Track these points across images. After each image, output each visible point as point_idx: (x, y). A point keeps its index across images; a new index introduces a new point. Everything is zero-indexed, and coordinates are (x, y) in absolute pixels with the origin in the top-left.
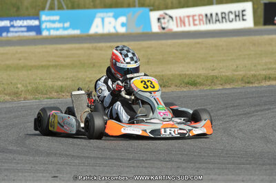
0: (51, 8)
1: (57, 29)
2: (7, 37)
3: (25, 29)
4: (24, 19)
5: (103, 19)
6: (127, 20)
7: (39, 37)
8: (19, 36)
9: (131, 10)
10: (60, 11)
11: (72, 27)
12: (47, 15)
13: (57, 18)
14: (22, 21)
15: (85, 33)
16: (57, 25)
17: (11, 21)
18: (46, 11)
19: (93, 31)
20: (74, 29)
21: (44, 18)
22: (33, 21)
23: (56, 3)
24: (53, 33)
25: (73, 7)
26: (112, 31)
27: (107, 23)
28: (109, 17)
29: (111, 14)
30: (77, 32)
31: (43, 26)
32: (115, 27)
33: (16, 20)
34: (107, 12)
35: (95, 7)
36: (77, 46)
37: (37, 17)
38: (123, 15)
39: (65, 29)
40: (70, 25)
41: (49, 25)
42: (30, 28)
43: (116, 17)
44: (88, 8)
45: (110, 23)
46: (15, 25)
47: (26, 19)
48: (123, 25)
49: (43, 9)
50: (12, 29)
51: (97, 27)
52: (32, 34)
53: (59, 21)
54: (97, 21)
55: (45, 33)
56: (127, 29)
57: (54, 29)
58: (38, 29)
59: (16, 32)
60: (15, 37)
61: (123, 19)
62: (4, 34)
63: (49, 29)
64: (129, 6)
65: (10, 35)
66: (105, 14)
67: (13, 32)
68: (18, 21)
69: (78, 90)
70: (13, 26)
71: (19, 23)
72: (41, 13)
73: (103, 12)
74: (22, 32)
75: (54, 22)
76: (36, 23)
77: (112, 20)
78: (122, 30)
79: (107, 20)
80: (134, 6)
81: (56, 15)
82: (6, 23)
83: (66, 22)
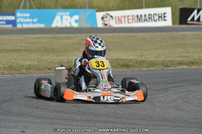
0: (24, 8)
1: (28, 23)
3: (4, 22)
4: (4, 15)
5: (62, 17)
6: (80, 18)
7: (15, 28)
9: (83, 11)
10: (31, 10)
11: (39, 22)
12: (21, 13)
13: (28, 15)
14: (2, 17)
15: (48, 27)
16: (28, 20)
18: (20, 10)
19: (54, 25)
20: (40, 23)
21: (18, 14)
22: (10, 17)
23: (28, 3)
24: (25, 26)
25: (40, 8)
26: (68, 25)
27: (65, 20)
28: (66, 15)
29: (68, 13)
30: (42, 26)
31: (18, 21)
32: (70, 23)
34: (65, 12)
35: (56, 8)
36: (42, 36)
37: (14, 14)
38: (77, 14)
39: (33, 23)
40: (38, 20)
41: (22, 20)
42: (8, 22)
43: (71, 16)
44: (52, 8)
45: (67, 20)
47: (6, 15)
48: (76, 21)
49: (18, 8)
51: (57, 22)
52: (10, 26)
53: (30, 18)
54: (58, 18)
55: (19, 26)
56: (79, 24)
57: (26, 23)
58: (14, 23)
61: (76, 17)
63: (22, 23)
64: (81, 8)
69: (61, 66)
72: (17, 11)
73: (62, 12)
74: (2, 24)
75: (26, 18)
76: (12, 18)
77: (68, 17)
78: (76, 25)
79: (65, 18)
80: (85, 8)
83: (35, 18)
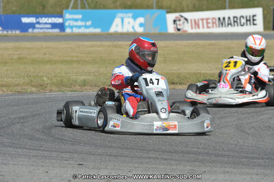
0: (75, 7)
1: (80, 27)
2: (33, 32)
3: (49, 26)
4: (49, 17)
5: (122, 19)
6: (145, 21)
7: (63, 34)
8: (44, 33)
9: (149, 11)
10: (83, 10)
11: (94, 26)
12: (70, 14)
13: (80, 16)
14: (47, 19)
15: (106, 32)
16: (79, 23)
17: (37, 18)
18: (70, 10)
19: (113, 29)
20: (95, 27)
21: (67, 16)
22: (57, 19)
23: (79, 2)
24: (76, 31)
25: (95, 8)
26: (131, 30)
28: (129, 17)
29: (130, 15)
30: (98, 30)
31: (67, 24)
32: (133, 27)
33: (41, 17)
34: (126, 13)
35: (116, 8)
36: (98, 43)
37: (61, 16)
38: (142, 16)
39: (87, 27)
40: (92, 23)
41: (72, 23)
42: (54, 26)
43: (135, 18)
44: (109, 8)
45: (129, 23)
46: (41, 22)
47: (51, 17)
48: (141, 25)
49: (67, 8)
50: (37, 26)
51: (117, 26)
52: (56, 31)
53: (82, 20)
54: (117, 21)
55: (68, 31)
56: (144, 30)
57: (76, 27)
58: (61, 27)
59: (41, 28)
60: (41, 33)
61: (141, 20)
62: (30, 30)
63: (71, 27)
64: (149, 7)
65: (36, 31)
66: (125, 15)
67: (38, 28)
68: (43, 19)
70: (38, 23)
71: (44, 20)
72: (64, 11)
73: (122, 13)
74: (47, 28)
75: (76, 20)
76: (60, 20)
77: (131, 20)
78: (140, 30)
79: (126, 20)
80: (152, 8)
81: (79, 14)
82: (32, 20)
83: (88, 21)
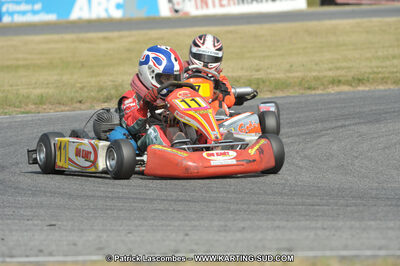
15: (64, 19)
16: (23, 7)
20: (48, 12)
24: (18, 19)
27: (95, 4)
30: (51, 17)
31: (4, 9)
32: (107, 10)
40: (43, 6)
41: (12, 7)
45: (99, 4)
48: (118, 7)
53: (27, 1)
55: (6, 19)
57: (19, 13)
75: (18, 2)
78: (117, 14)
83: (37, 2)
